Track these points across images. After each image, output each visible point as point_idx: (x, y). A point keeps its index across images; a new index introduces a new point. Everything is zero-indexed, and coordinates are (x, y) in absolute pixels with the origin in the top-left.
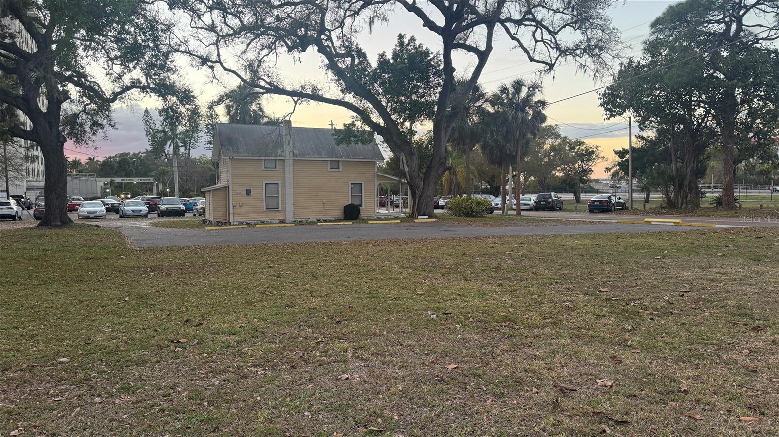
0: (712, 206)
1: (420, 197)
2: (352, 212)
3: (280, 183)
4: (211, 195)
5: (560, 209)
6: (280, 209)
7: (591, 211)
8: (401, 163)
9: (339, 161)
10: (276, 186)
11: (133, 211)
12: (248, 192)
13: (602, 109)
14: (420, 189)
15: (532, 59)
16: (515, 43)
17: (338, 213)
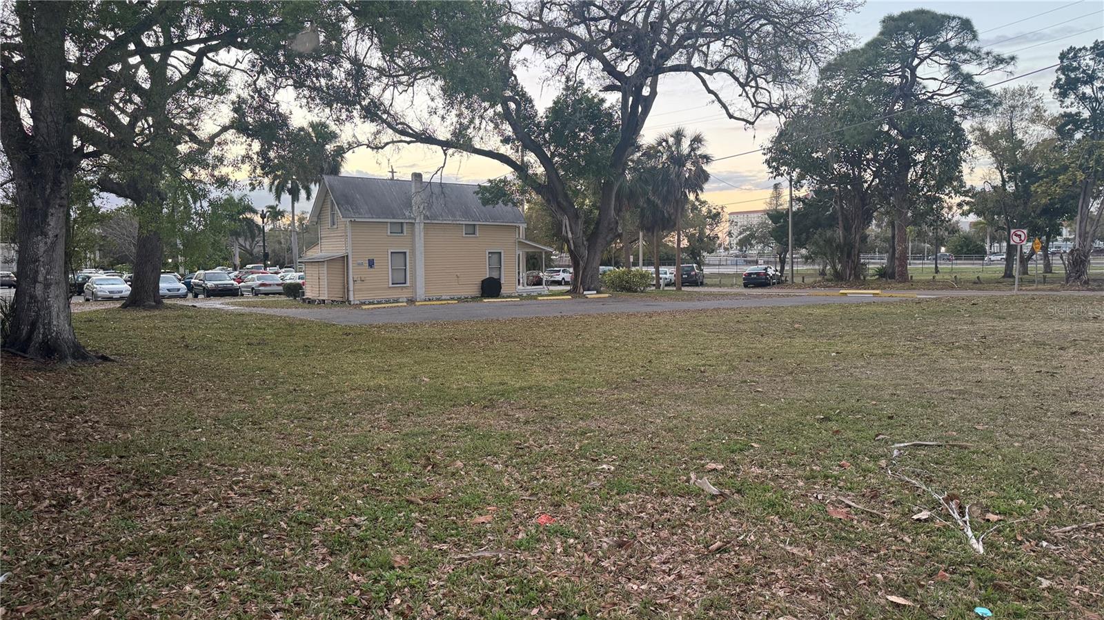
0: (873, 278)
1: (585, 269)
2: (491, 288)
3: (408, 251)
4: (325, 266)
5: (702, 284)
6: (408, 284)
7: (746, 286)
8: (564, 229)
9: (474, 225)
10: (402, 255)
11: (169, 290)
12: (371, 263)
13: (766, 166)
14: (585, 258)
15: (731, 116)
16: (713, 97)
17: (474, 290)
